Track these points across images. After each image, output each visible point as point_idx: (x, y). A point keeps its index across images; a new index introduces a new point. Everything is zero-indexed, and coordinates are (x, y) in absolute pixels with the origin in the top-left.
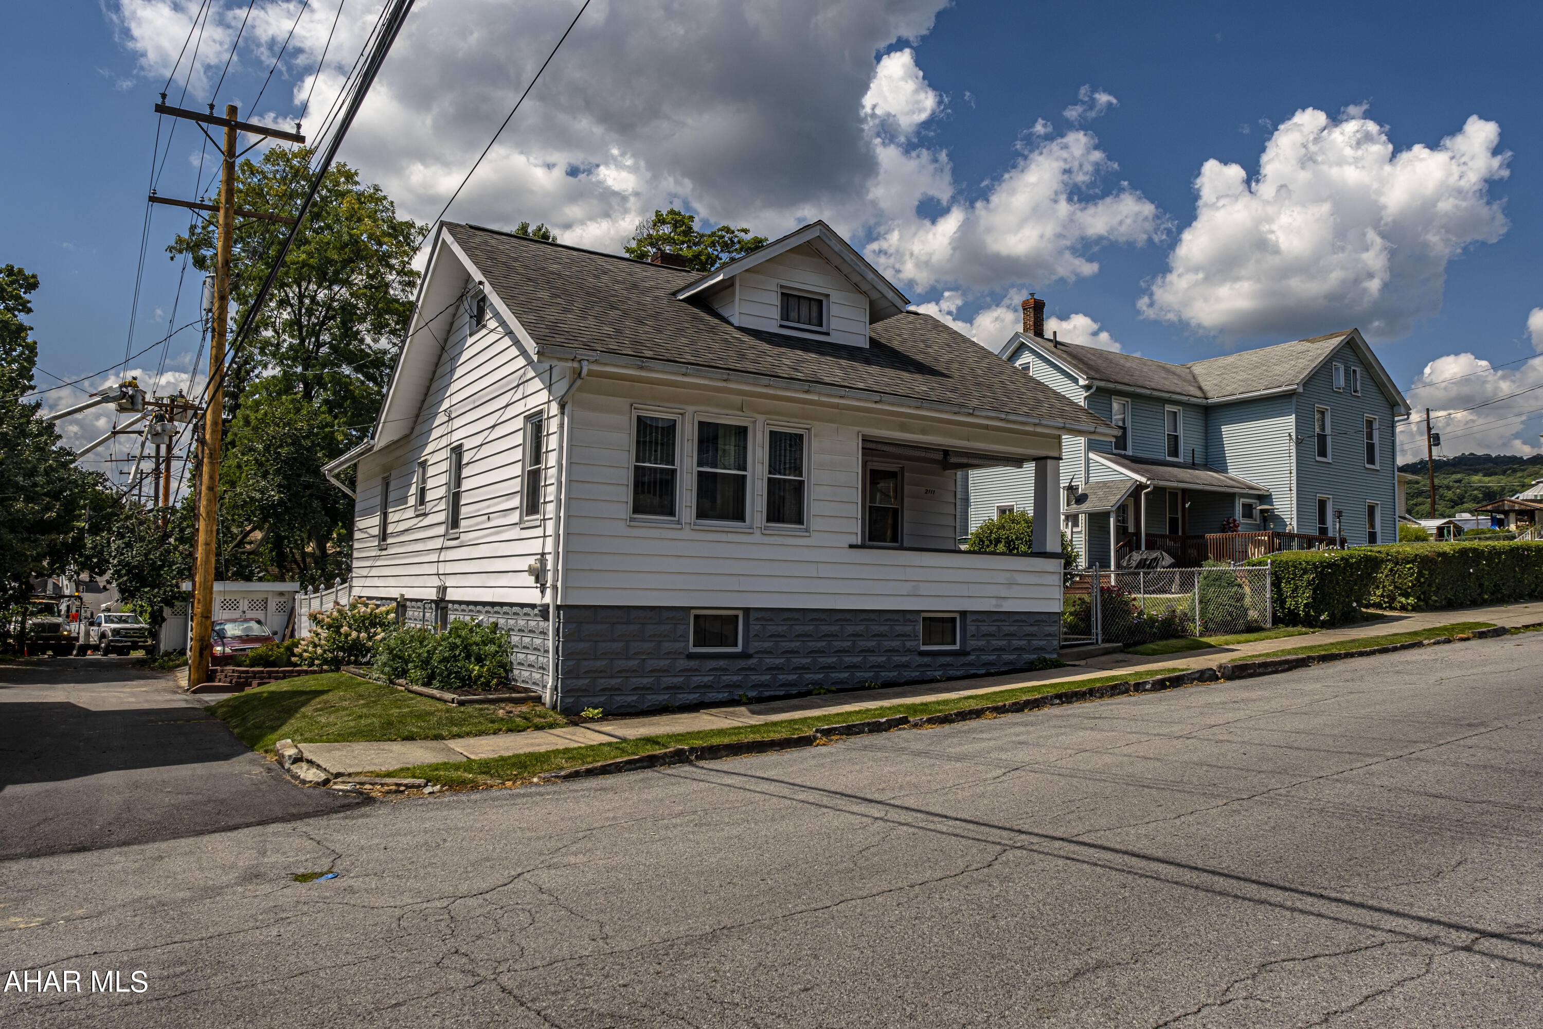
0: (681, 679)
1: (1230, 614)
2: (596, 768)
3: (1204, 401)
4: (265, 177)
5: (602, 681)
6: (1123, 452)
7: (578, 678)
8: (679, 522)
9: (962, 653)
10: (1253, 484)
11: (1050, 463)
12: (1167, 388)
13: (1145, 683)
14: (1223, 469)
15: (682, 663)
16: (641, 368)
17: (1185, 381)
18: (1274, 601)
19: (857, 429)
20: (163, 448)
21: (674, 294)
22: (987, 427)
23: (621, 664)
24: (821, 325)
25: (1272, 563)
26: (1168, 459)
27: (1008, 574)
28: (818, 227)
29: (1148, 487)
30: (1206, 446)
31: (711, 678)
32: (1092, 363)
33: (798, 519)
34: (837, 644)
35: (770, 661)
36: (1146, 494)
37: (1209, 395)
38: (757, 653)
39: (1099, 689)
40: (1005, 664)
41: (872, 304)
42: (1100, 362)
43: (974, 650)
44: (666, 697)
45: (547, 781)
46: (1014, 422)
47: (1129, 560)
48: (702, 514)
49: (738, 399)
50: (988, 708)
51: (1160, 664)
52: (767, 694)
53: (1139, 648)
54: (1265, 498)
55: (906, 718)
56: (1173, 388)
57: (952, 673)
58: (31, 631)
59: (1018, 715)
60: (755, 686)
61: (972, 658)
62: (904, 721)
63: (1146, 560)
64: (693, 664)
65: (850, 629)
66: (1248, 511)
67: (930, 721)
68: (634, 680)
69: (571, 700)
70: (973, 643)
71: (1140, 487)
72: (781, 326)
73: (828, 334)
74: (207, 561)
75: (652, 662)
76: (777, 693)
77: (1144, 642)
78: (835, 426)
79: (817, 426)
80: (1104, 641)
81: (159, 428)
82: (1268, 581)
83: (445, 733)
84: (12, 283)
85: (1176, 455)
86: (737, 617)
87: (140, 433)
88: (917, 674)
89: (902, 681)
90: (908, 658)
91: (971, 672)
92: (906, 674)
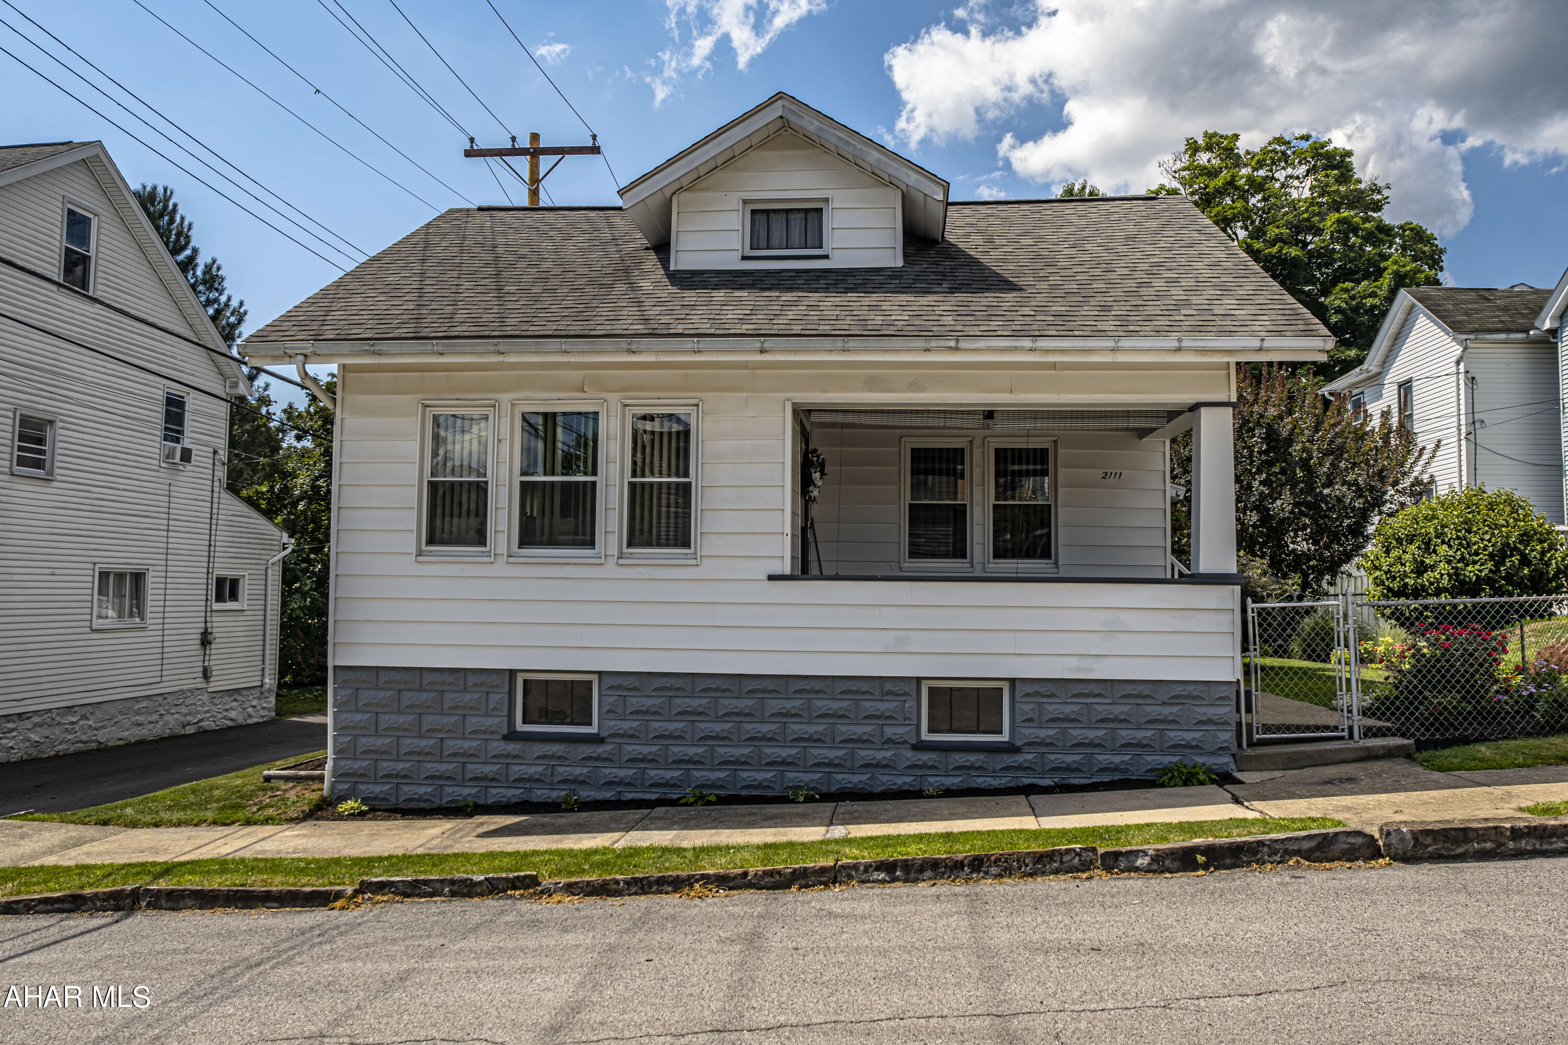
0: (496, 768)
5: (385, 764)
7: (355, 759)
8: (491, 554)
11: (1206, 412)
15: (498, 746)
19: (786, 395)
23: (409, 743)
24: (818, 245)
27: (1108, 615)
28: (780, 103)
31: (540, 769)
33: (683, 540)
34: (751, 728)
35: (632, 749)
38: (618, 736)
40: (1104, 770)
43: (1033, 744)
48: (527, 540)
49: (578, 374)
52: (629, 796)
57: (981, 781)
60: (610, 784)
61: (1026, 757)
64: (518, 747)
65: (774, 705)
67: (570, 888)
68: (429, 765)
69: (345, 786)
70: (1027, 733)
72: (745, 258)
73: (826, 257)
75: (452, 743)
76: (647, 796)
78: (744, 395)
79: (709, 398)
86: (590, 684)
88: (909, 779)
89: (878, 789)
90: (888, 754)
91: (1027, 781)
92: (885, 779)
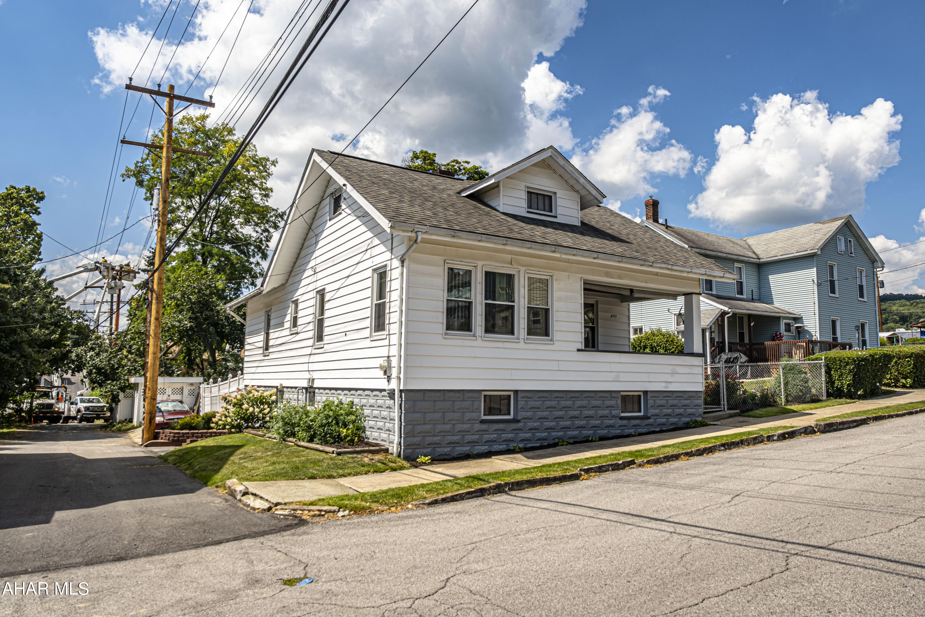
0: (477, 436)
1: (801, 391)
2: (448, 498)
3: (758, 261)
4: (180, 133)
5: (429, 438)
6: (710, 292)
7: (414, 436)
8: (474, 336)
9: (645, 417)
10: (790, 311)
11: (694, 296)
12: (735, 253)
13: (773, 436)
14: (771, 302)
15: (478, 426)
16: (453, 236)
17: (744, 248)
18: (827, 383)
19: (580, 276)
20: (115, 296)
21: (459, 193)
22: (657, 274)
23: (440, 427)
24: (551, 211)
25: (826, 358)
26: (737, 296)
27: (672, 367)
28: (550, 150)
29: (729, 313)
30: (759, 288)
31: (495, 436)
32: (689, 238)
33: (546, 333)
34: (571, 413)
35: (531, 424)
36: (728, 318)
37: (761, 256)
38: (523, 419)
39: (747, 440)
40: (672, 424)
41: (581, 198)
42: (693, 237)
43: (653, 415)
44: (468, 448)
45: (417, 506)
46: (676, 271)
47: (720, 358)
48: (487, 331)
49: (509, 257)
50: (682, 453)
51: (771, 423)
52: (530, 445)
53: (750, 413)
54: (798, 319)
55: (633, 460)
56: (738, 253)
57: (640, 430)
58: (36, 408)
59: (701, 457)
60: (522, 440)
61: (651, 421)
62: (632, 462)
63: (730, 358)
64: (484, 426)
65: (579, 403)
66: (788, 327)
67: (648, 462)
68: (448, 437)
69: (410, 451)
70: (652, 411)
71: (723, 314)
72: (528, 212)
73: (556, 217)
74: (154, 364)
75: (458, 426)
77: (752, 410)
78: (567, 274)
79: (556, 274)
80: (729, 409)
81: (113, 285)
82: (823, 370)
83: (335, 474)
84: (29, 197)
85: (742, 294)
86: (510, 396)
87: (102, 287)
88: (619, 431)
89: (610, 436)
90: (613, 421)
91: (652, 429)
92: (612, 431)
